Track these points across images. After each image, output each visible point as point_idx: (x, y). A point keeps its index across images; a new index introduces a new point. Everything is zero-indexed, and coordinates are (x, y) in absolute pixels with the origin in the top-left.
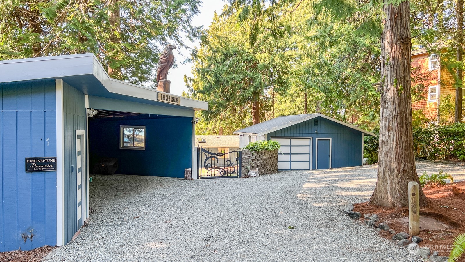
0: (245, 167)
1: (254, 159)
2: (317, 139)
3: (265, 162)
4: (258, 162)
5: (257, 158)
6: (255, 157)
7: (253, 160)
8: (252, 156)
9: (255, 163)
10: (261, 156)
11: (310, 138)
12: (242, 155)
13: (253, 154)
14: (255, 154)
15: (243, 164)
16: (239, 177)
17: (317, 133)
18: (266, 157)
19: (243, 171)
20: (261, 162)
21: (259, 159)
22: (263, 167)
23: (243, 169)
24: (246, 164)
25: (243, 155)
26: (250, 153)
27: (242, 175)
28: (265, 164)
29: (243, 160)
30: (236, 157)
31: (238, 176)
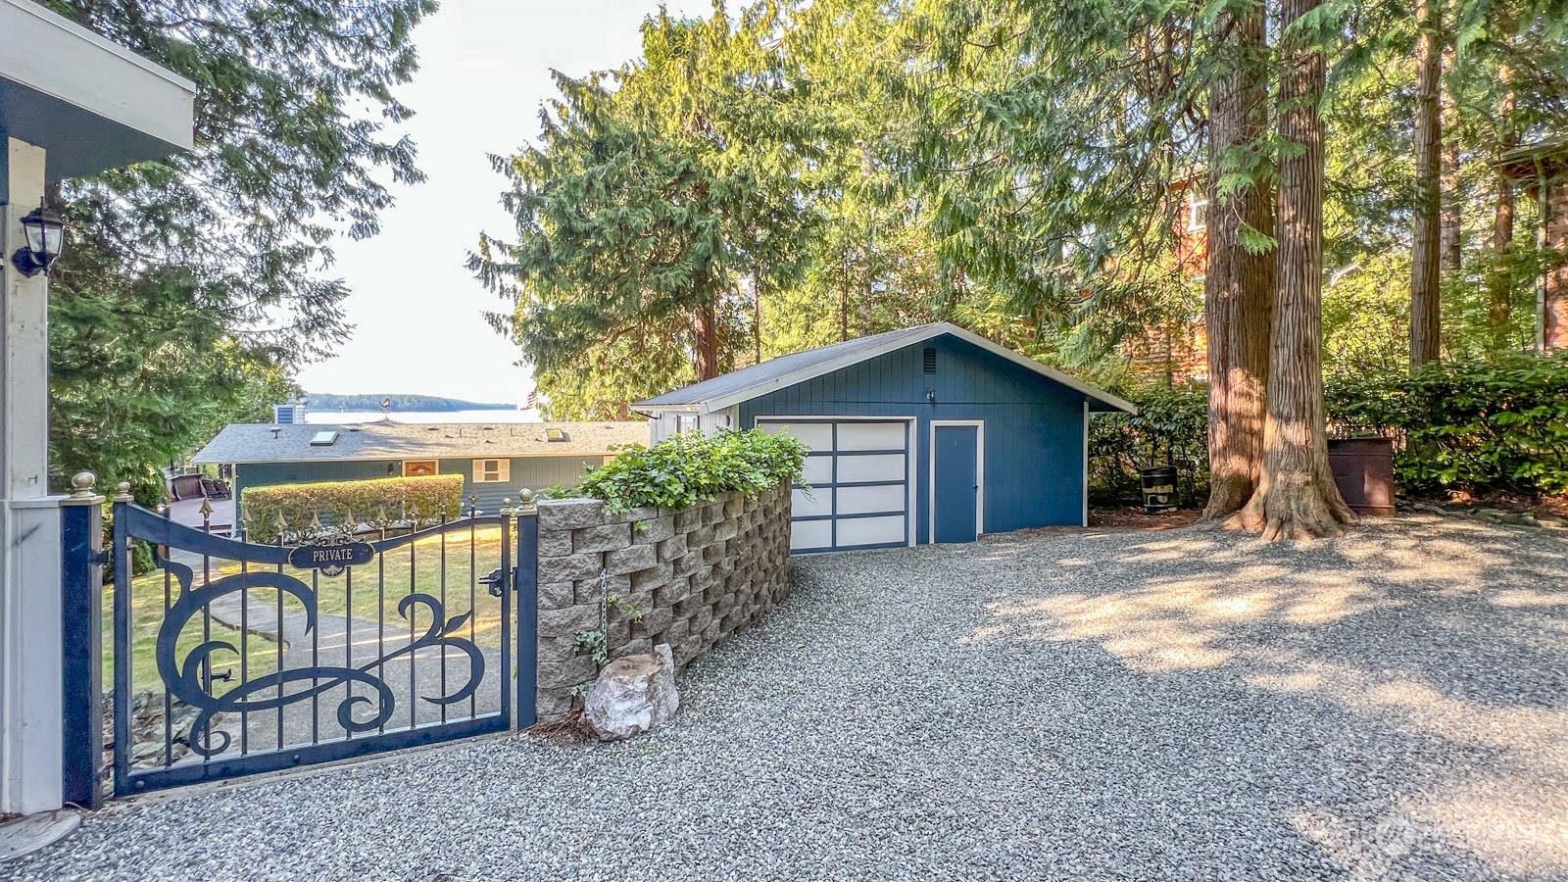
0: (566, 643)
1: (642, 565)
2: (934, 423)
3: (727, 567)
4: (681, 582)
5: (667, 554)
6: (648, 549)
7: (635, 578)
8: (623, 547)
9: (655, 592)
10: (702, 532)
11: (907, 422)
12: (544, 546)
13: (634, 534)
14: (654, 529)
15: (549, 616)
16: (520, 729)
17: (933, 402)
18: (733, 535)
19: (548, 675)
20: (704, 570)
21: (688, 555)
22: (712, 600)
23: (547, 657)
24: (577, 620)
25: (548, 550)
26: (607, 529)
27: (544, 705)
28: (728, 580)
29: (550, 587)
30: (490, 561)
31: (514, 717)
